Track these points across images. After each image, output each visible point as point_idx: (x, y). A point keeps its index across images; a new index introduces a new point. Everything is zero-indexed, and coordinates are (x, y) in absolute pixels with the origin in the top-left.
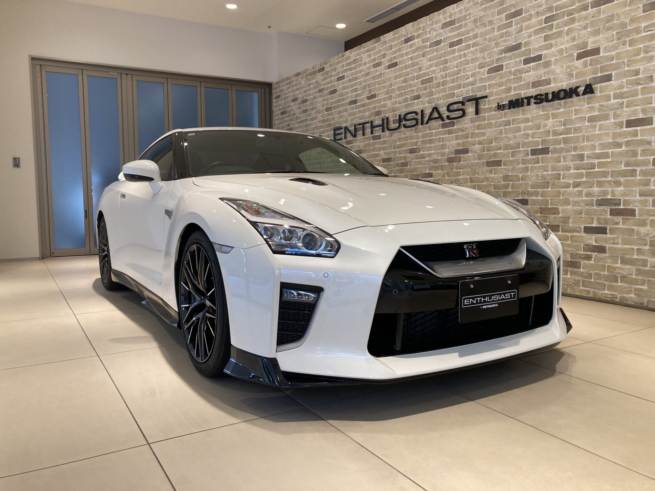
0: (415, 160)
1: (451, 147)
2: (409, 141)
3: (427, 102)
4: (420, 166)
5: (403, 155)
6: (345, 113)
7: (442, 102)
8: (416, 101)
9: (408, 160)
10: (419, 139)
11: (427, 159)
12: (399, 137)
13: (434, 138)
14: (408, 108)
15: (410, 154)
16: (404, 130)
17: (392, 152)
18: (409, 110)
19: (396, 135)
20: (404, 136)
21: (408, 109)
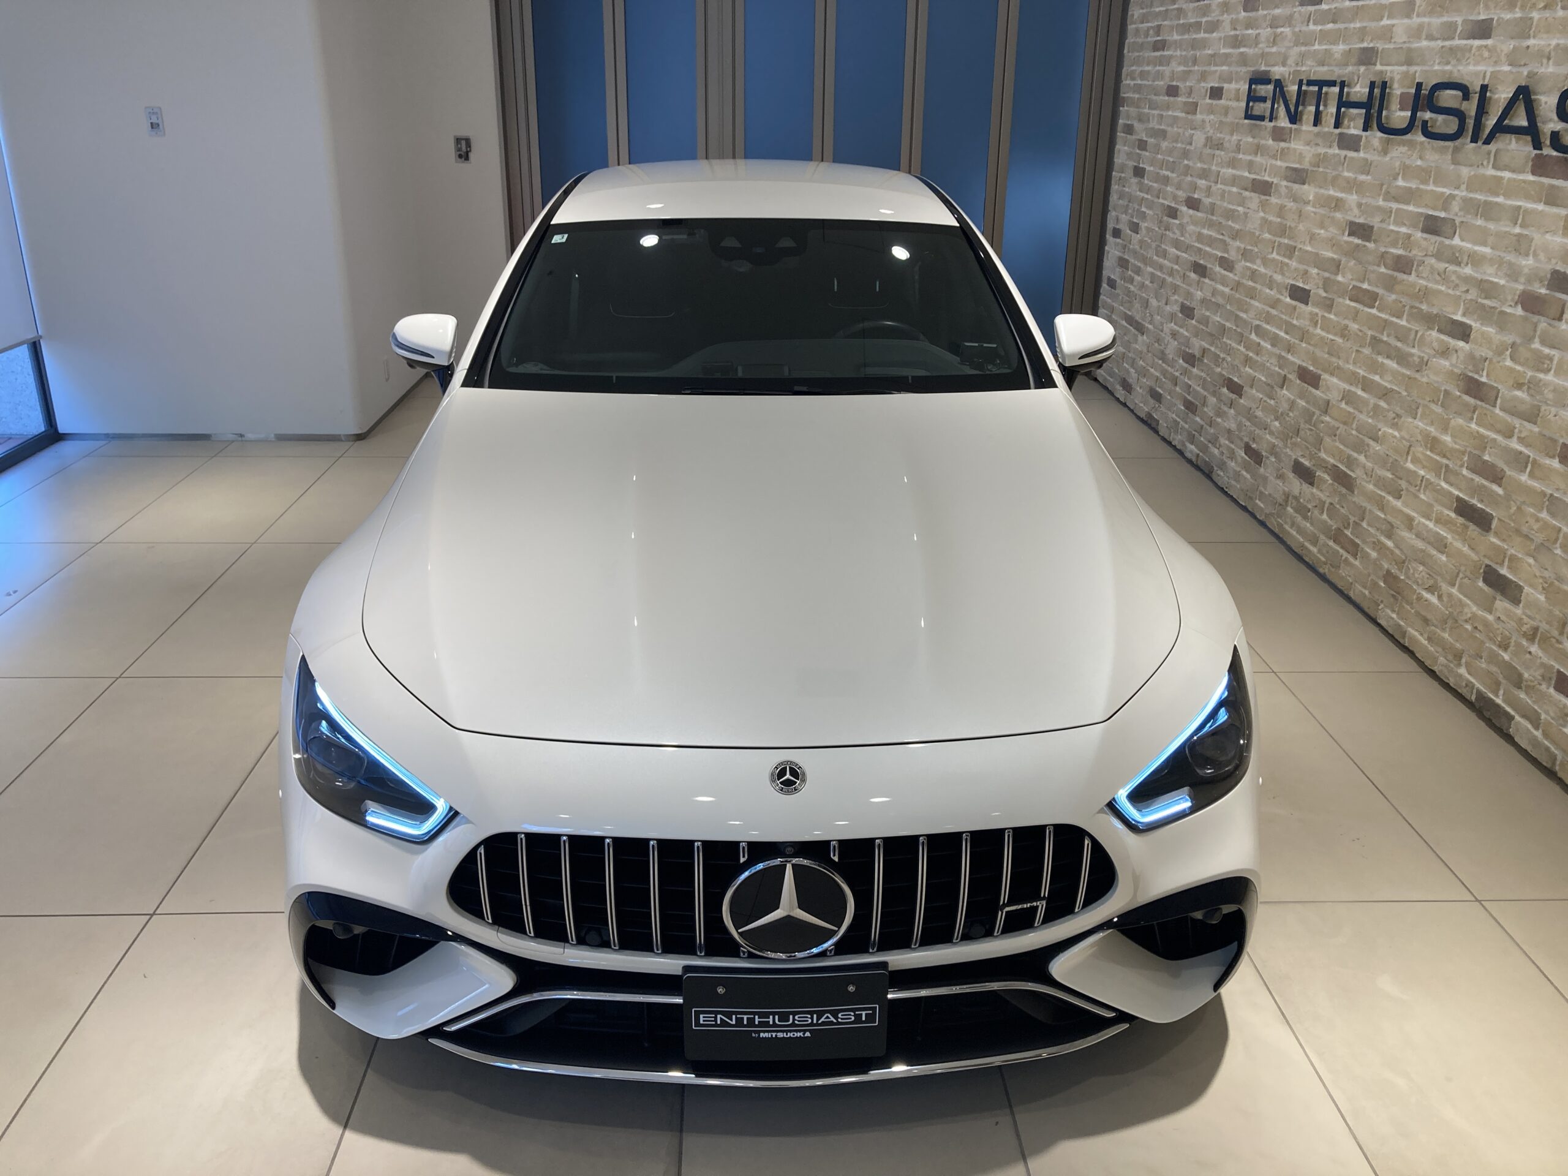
0: (1433, 261)
1: (1542, 256)
2: (1431, 187)
3: (1508, 56)
4: (1443, 288)
5: (1404, 230)
6: (1286, 30)
7: (1551, 69)
8: (1477, 43)
9: (1416, 253)
10: (1458, 188)
11: (1468, 270)
12: (1408, 162)
13: (1500, 199)
14: (1448, 63)
15: (1425, 235)
16: (1422, 143)
17: (1379, 209)
18: (1451, 72)
19: (1400, 153)
20: (1419, 163)
21: (1448, 68)
